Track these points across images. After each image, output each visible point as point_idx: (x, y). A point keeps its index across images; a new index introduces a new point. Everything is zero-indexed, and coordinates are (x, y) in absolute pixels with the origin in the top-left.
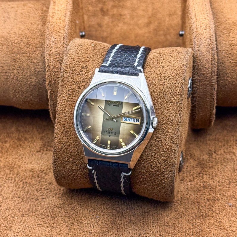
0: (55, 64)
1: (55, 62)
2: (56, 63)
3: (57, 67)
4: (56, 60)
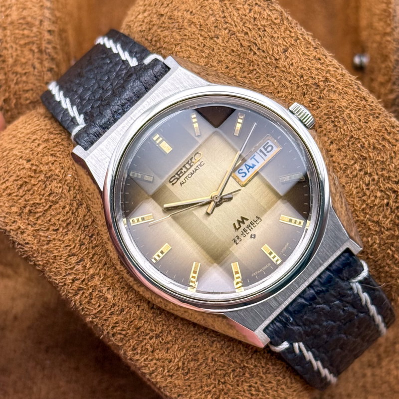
0: (19, 52)
1: (19, 48)
2: (22, 51)
3: (23, 60)
4: (22, 42)
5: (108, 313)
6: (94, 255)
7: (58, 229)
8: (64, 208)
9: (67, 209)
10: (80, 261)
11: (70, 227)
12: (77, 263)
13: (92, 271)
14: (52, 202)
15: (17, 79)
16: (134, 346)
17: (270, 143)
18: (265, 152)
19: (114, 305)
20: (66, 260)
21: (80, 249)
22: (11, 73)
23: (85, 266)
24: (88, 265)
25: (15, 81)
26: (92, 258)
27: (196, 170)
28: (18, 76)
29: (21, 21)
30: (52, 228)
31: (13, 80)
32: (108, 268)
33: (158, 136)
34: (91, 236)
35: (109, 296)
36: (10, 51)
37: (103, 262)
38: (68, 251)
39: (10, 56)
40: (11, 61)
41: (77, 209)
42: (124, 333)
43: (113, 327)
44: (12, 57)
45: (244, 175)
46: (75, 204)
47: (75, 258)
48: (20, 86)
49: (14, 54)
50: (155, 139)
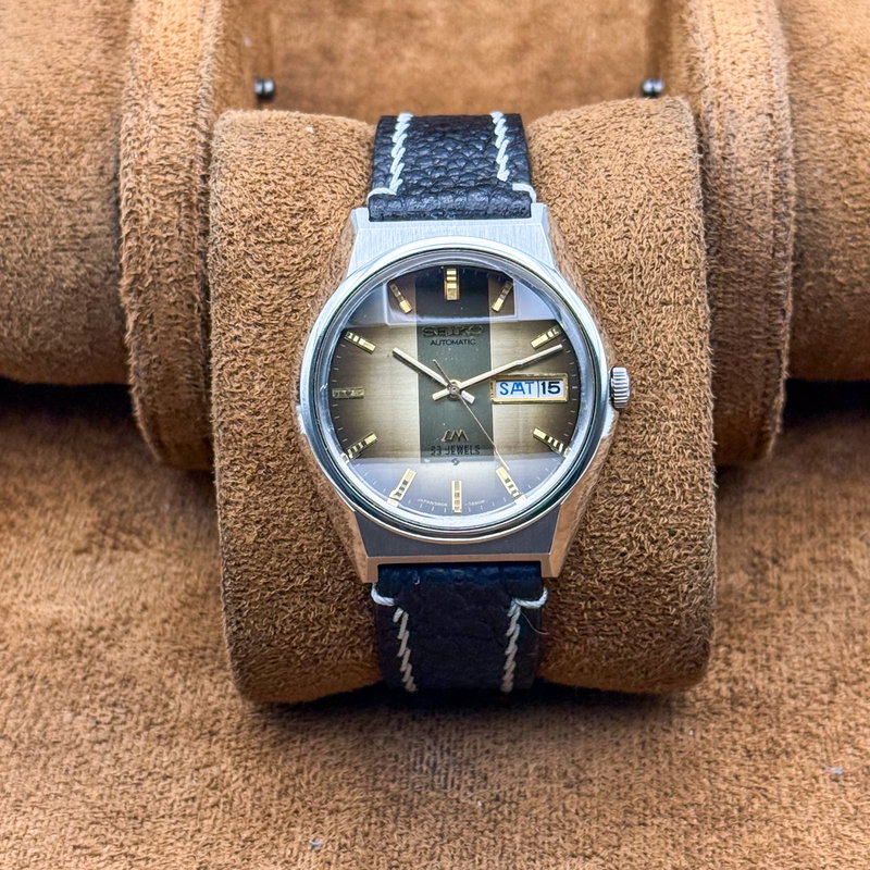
5: (240, 403)
6: (280, 332)
7: (268, 272)
8: (294, 256)
9: (297, 260)
10: (261, 325)
11: (282, 281)
12: (256, 324)
13: (263, 346)
14: (288, 239)
15: (155, 247)
16: (235, 460)
17: (561, 385)
18: (547, 389)
19: (254, 400)
20: (247, 311)
21: (272, 313)
22: (145, 237)
23: (261, 335)
24: (264, 337)
25: (152, 249)
26: (275, 333)
27: (461, 342)
28: (157, 241)
29: (163, 162)
30: (264, 265)
31: (149, 248)
32: (282, 358)
33: (454, 272)
34: (294, 311)
35: (257, 388)
36: (145, 206)
37: (283, 348)
38: (258, 303)
39: (145, 212)
40: (146, 220)
41: (306, 269)
42: (238, 437)
43: (233, 422)
44: (148, 213)
45: (504, 392)
46: (308, 263)
47: (259, 317)
48: (159, 256)
49: (152, 210)
50: (449, 273)
